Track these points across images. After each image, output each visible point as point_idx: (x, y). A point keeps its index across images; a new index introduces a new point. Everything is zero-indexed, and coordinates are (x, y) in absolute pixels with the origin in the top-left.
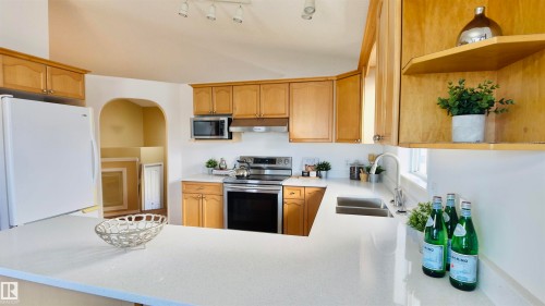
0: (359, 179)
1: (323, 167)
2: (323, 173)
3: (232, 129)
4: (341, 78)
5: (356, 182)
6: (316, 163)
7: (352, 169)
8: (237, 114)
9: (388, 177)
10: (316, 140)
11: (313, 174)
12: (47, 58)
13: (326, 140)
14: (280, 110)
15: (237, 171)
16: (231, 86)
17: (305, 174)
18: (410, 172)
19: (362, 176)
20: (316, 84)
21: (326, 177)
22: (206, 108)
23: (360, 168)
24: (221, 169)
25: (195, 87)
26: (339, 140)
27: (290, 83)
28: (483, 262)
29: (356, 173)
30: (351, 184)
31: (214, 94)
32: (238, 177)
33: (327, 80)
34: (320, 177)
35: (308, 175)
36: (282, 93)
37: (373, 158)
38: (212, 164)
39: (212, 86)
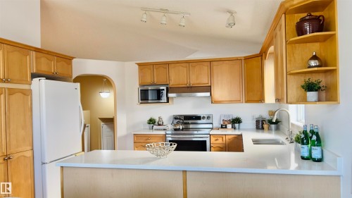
0: (263, 128)
1: (236, 121)
2: (237, 125)
3: (170, 95)
4: (247, 58)
5: (261, 131)
6: (231, 118)
7: (257, 122)
8: (172, 83)
9: (283, 126)
10: (231, 102)
11: (229, 126)
12: (40, 47)
13: (239, 101)
14: (204, 80)
15: (175, 125)
16: (168, 64)
17: (223, 127)
18: (298, 121)
19: (265, 126)
20: (230, 62)
21: (239, 128)
22: (149, 80)
23: (263, 121)
24: (159, 125)
25: (139, 65)
26: (248, 101)
27: (211, 61)
28: (324, 150)
29: (260, 125)
30: (257, 131)
31: (155, 70)
32: (175, 130)
33: (237, 59)
34: (235, 128)
35: (226, 127)
36: (205, 69)
37: (272, 113)
38: (152, 121)
39: (153, 64)
